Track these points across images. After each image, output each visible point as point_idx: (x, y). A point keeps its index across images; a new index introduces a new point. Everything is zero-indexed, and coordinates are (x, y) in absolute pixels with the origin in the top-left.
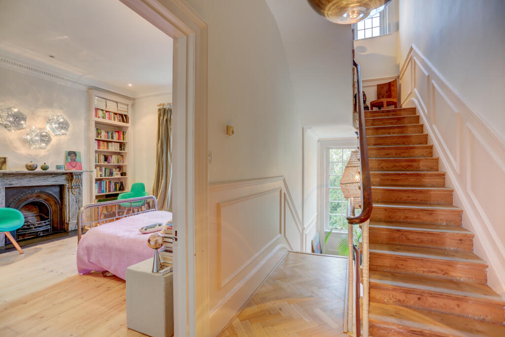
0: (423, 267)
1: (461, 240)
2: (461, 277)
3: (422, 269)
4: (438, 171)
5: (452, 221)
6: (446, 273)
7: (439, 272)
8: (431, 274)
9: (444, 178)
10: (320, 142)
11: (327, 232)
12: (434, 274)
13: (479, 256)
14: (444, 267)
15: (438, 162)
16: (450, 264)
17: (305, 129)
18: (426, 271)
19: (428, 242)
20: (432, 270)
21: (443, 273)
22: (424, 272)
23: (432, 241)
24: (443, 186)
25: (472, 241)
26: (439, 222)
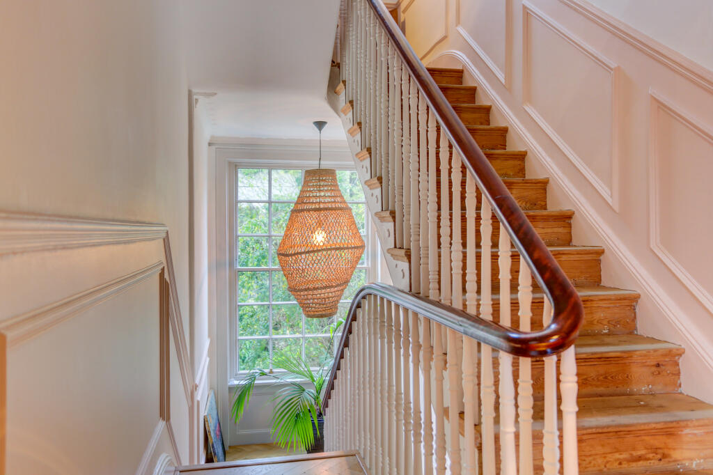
0: (618, 451)
1: (658, 365)
2: (691, 459)
3: (617, 456)
4: (546, 209)
5: (618, 322)
6: (665, 456)
7: (651, 456)
8: (634, 464)
9: (570, 226)
10: (213, 148)
11: (238, 387)
12: (641, 463)
13: (701, 398)
14: (657, 442)
15: (545, 190)
16: (670, 431)
17: (195, 97)
18: (625, 460)
19: (598, 380)
20: (635, 454)
21: (659, 456)
22: (620, 464)
23: (606, 378)
24: (568, 242)
25: (678, 365)
26: (597, 328)
